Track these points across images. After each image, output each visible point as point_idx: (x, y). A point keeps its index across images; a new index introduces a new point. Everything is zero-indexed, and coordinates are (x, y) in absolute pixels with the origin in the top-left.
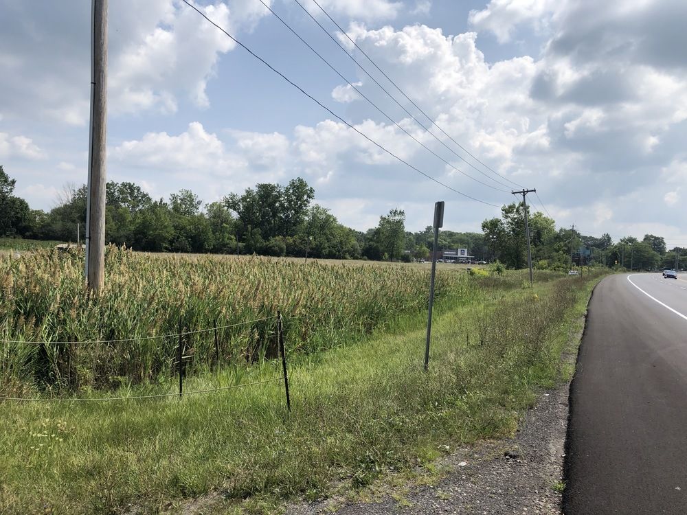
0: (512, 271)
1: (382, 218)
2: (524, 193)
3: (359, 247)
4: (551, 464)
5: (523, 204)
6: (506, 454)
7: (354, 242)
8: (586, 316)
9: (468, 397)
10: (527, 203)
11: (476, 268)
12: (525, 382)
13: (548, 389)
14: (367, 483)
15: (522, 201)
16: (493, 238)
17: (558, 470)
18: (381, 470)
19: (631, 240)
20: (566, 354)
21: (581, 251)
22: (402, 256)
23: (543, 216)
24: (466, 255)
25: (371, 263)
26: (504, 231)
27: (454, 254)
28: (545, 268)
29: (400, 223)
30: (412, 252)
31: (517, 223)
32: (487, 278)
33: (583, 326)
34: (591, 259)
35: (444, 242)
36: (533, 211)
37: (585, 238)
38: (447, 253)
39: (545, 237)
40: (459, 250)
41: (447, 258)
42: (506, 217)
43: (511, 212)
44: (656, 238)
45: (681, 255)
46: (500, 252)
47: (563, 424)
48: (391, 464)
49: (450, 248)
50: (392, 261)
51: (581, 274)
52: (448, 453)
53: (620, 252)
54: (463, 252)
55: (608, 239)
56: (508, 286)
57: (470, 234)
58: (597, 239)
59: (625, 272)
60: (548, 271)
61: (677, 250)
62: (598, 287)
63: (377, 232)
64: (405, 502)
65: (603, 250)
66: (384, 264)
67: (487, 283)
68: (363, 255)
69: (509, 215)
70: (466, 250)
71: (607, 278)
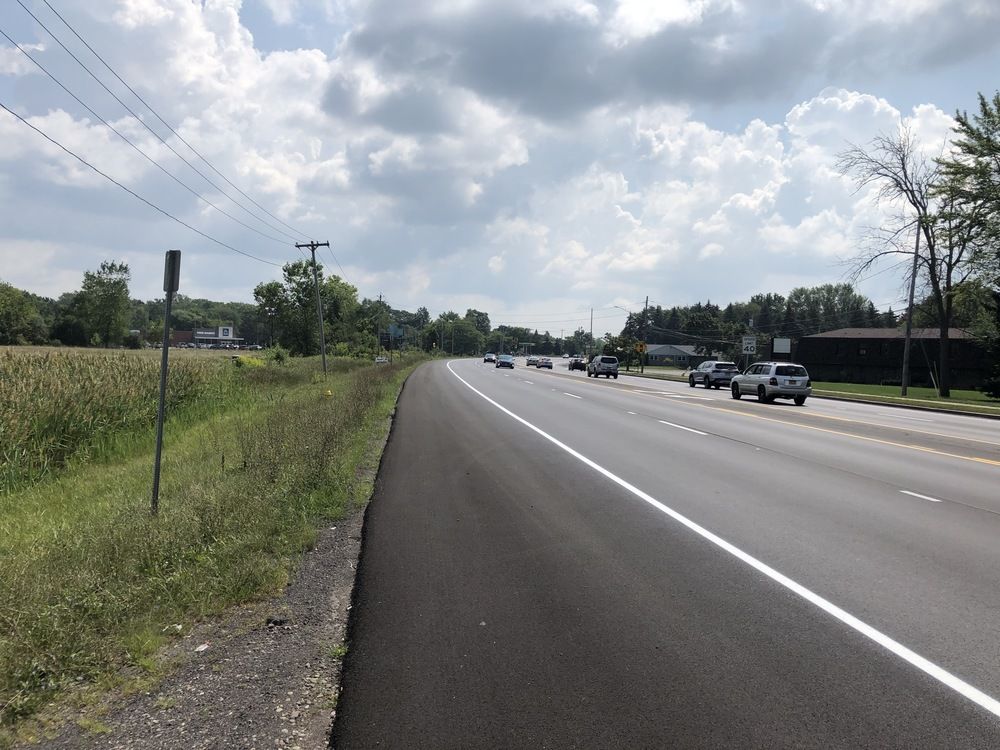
0: (299, 360)
1: (87, 275)
2: (313, 246)
3: (45, 324)
4: (331, 623)
5: (312, 263)
6: (269, 621)
7: (33, 314)
8: (394, 417)
9: (218, 546)
10: (318, 262)
11: (244, 356)
12: (304, 514)
13: (335, 520)
14: (33, 712)
15: (310, 258)
16: (270, 311)
17: (340, 629)
18: (59, 686)
19: (452, 316)
20: (362, 470)
21: (392, 330)
22: (125, 338)
23: (342, 281)
24: (231, 336)
25: (65, 350)
26: (286, 300)
27: (211, 336)
28: (344, 354)
29: (120, 285)
30: (143, 332)
31: (304, 290)
32: (262, 370)
33: (389, 430)
34: (403, 340)
35: (196, 317)
36: (327, 273)
37: (396, 312)
38: (201, 334)
39: (344, 311)
40: (221, 329)
41: (202, 341)
42: (290, 281)
43: (297, 274)
44: (480, 314)
45: (506, 335)
46: (282, 332)
47: (352, 565)
48: (79, 673)
49: (205, 326)
50: (107, 347)
51: (391, 361)
52: (178, 636)
53: (439, 332)
54: (226, 332)
55: (424, 314)
56: (292, 380)
57: (237, 305)
58: (411, 315)
59: (444, 357)
60: (348, 358)
61: (502, 328)
62: (411, 378)
63: (79, 299)
64: (100, 728)
65: (419, 329)
66: (90, 353)
67: (260, 378)
68: (52, 337)
69: (294, 278)
70: (231, 329)
71: (422, 365)
